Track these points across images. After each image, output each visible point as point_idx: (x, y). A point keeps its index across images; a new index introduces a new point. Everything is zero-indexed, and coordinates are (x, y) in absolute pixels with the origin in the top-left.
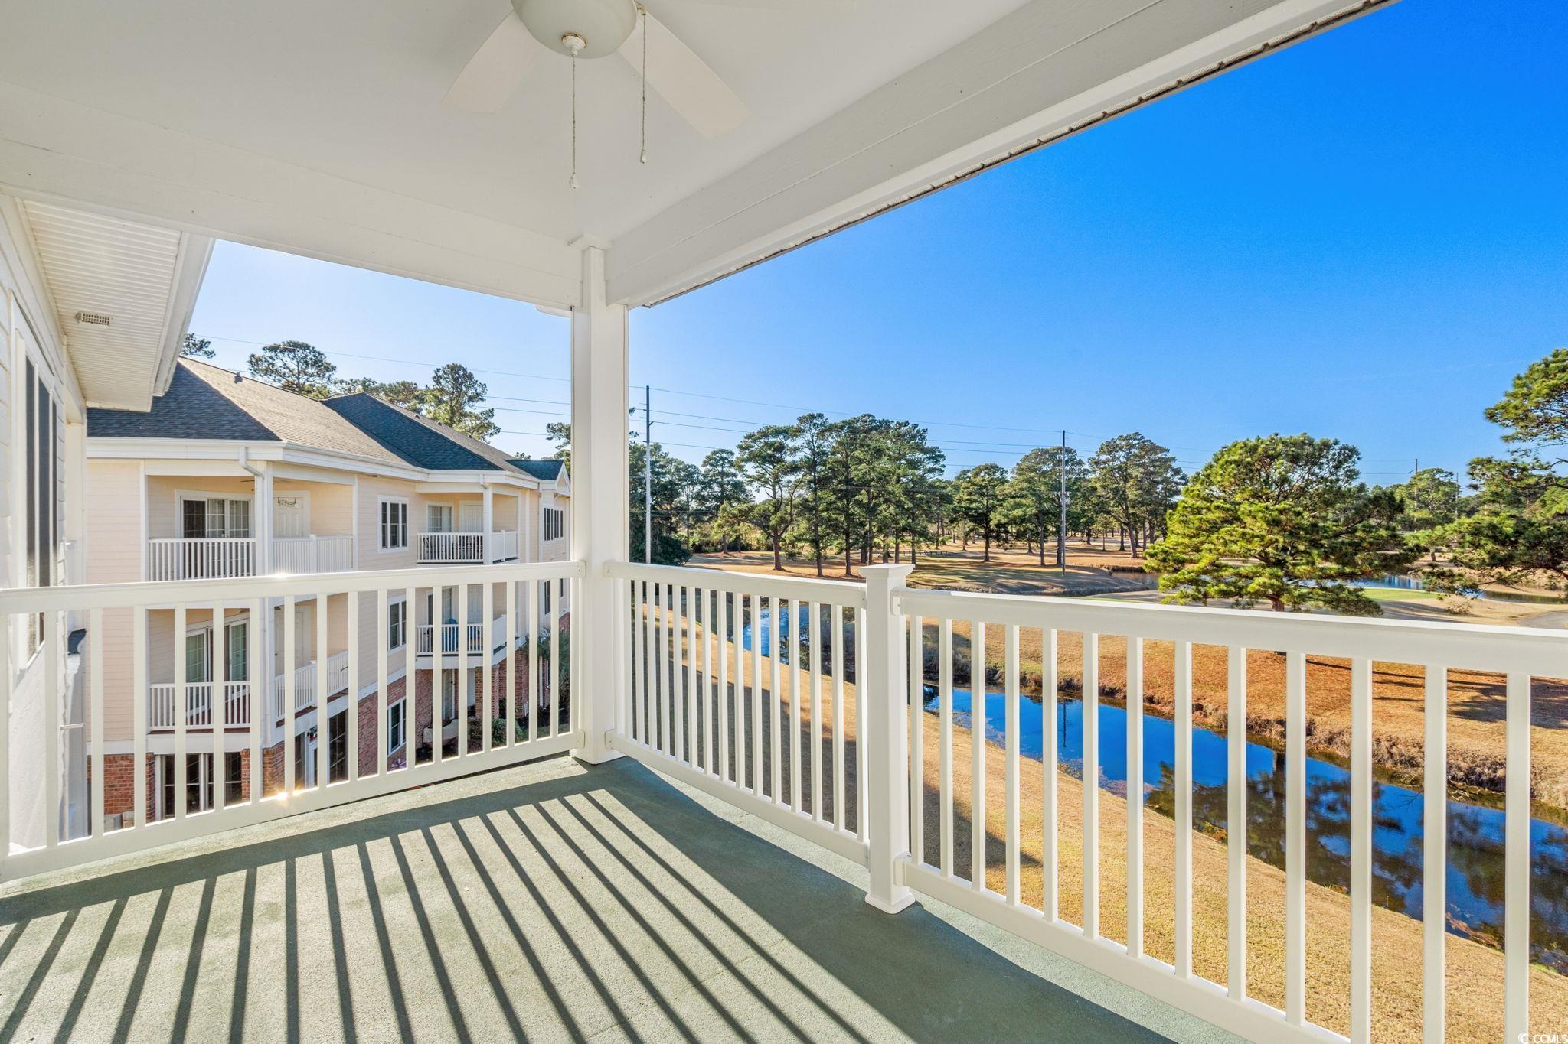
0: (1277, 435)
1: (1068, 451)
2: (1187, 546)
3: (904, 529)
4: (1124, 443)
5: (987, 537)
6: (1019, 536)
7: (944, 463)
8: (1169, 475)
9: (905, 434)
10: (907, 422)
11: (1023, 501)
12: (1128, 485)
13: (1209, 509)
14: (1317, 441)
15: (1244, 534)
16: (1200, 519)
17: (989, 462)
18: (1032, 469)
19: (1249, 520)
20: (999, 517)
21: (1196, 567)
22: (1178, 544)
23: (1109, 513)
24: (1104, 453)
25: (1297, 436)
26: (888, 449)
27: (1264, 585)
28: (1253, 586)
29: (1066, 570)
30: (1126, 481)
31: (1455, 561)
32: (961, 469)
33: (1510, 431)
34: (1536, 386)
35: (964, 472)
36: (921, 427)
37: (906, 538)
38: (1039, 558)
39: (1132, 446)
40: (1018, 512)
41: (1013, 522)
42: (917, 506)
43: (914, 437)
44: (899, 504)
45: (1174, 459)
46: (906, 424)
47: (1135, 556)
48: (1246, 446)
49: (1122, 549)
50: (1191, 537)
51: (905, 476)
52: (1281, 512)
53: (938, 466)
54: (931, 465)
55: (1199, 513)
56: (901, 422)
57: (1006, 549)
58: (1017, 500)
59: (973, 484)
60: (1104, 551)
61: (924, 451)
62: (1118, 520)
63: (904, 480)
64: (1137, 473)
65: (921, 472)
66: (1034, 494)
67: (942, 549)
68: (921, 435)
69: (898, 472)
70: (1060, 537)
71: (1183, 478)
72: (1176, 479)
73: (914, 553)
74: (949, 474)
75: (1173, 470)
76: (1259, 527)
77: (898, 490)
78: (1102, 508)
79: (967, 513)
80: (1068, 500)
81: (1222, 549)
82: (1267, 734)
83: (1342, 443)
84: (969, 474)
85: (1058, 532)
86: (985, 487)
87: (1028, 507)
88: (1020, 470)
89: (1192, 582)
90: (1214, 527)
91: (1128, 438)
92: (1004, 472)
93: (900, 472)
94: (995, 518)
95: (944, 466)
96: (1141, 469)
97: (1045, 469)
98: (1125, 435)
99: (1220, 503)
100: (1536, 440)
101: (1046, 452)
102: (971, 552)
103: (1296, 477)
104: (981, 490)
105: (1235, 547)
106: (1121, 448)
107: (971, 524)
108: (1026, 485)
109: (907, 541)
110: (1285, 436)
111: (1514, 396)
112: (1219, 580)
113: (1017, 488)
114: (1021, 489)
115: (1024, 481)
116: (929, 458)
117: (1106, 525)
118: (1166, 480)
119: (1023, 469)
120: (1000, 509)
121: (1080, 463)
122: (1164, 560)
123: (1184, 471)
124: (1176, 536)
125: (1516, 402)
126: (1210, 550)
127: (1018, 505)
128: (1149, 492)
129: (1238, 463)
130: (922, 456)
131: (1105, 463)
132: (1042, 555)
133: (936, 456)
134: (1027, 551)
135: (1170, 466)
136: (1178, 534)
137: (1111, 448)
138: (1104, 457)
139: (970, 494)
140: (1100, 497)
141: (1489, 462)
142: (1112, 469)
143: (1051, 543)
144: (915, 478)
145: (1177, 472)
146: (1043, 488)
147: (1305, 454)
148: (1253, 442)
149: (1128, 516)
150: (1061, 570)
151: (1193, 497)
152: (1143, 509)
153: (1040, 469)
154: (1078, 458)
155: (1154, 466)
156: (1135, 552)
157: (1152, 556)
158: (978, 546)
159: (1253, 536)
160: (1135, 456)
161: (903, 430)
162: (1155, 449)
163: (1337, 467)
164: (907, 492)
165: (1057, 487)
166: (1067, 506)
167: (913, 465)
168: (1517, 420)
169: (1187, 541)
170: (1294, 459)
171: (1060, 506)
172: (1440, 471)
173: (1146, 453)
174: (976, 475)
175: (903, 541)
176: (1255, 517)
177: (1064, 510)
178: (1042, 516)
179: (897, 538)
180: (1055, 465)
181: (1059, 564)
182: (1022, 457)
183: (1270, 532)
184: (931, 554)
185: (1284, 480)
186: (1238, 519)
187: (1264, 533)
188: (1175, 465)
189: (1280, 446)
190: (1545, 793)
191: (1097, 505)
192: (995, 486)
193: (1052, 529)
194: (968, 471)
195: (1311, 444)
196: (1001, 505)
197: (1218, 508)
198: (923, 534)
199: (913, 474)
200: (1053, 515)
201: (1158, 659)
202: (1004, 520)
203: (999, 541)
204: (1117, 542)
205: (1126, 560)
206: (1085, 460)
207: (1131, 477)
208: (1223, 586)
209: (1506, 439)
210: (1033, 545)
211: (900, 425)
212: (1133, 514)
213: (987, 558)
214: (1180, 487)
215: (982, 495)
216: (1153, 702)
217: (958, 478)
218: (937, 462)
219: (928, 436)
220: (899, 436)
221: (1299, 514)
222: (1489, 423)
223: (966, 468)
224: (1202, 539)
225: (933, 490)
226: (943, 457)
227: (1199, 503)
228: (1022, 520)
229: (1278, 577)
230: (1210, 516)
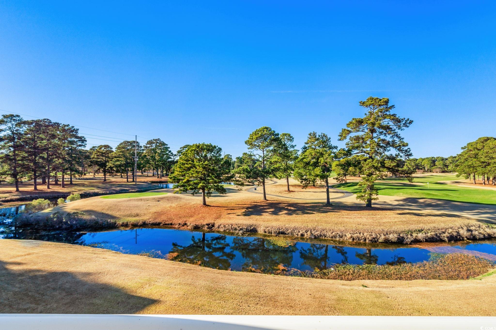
0: (204, 143)
1: (137, 142)
2: (181, 175)
3: (67, 169)
4: (155, 141)
5: (105, 172)
6: (117, 171)
7: (86, 143)
8: (168, 152)
9: (68, 130)
10: (69, 125)
11: (120, 159)
12: (156, 155)
13: (187, 164)
14: (213, 146)
15: (197, 171)
16: (185, 167)
17: (106, 144)
18: (123, 148)
19: (198, 167)
20: (110, 165)
21: (184, 181)
22: (178, 174)
23: (150, 164)
24: (148, 144)
25: (209, 144)
26: (58, 135)
27: (202, 186)
28: (199, 186)
29: (137, 183)
30: (155, 154)
31: (240, 177)
32: (93, 146)
33: (249, 147)
34: (254, 137)
35: (94, 147)
36: (76, 128)
37: (68, 173)
38: (126, 179)
39: (157, 143)
40: (118, 163)
41: (116, 166)
42: (74, 159)
43: (72, 131)
44: (64, 159)
45: (169, 148)
46: (68, 125)
47: (158, 178)
48: (196, 145)
49: (154, 175)
50: (181, 172)
51: (68, 147)
52: (206, 165)
53: (83, 144)
54: (80, 143)
55: (184, 165)
56: (65, 124)
57: (113, 176)
58: (118, 158)
59: (99, 152)
60: (148, 176)
61: (77, 137)
62: (152, 166)
63: (67, 149)
64: (159, 151)
65: (75, 146)
66: (124, 157)
67: (85, 177)
68: (76, 131)
69: (63, 145)
70: (134, 171)
71: (172, 153)
72: (170, 154)
73: (71, 178)
74: (88, 148)
75: (169, 151)
76: (200, 169)
77: (64, 153)
78: (148, 162)
79: (97, 163)
80: (137, 159)
81: (191, 175)
82: (204, 229)
83: (218, 147)
84: (96, 148)
85: (133, 170)
86: (104, 153)
87: (122, 161)
88: (118, 148)
89: (182, 186)
90: (189, 169)
91: (156, 140)
92: (111, 148)
93: (66, 145)
94: (109, 165)
95: (86, 144)
96: (160, 150)
97: (128, 148)
98: (155, 139)
99: (190, 162)
100: (253, 149)
101: (128, 142)
102: (98, 178)
103: (209, 156)
104: (103, 154)
105: (194, 175)
106: (154, 143)
107: (98, 167)
108: (121, 153)
109: (68, 174)
110: (206, 143)
111: (250, 138)
112: (189, 185)
113: (118, 154)
114: (119, 155)
115: (121, 152)
116: (79, 141)
117: (149, 167)
118: (167, 154)
119: (120, 148)
120: (111, 162)
121: (141, 147)
122: (174, 179)
123: (172, 151)
124: (177, 171)
125: (250, 140)
126: (188, 176)
127: (118, 161)
128: (162, 157)
129: (195, 150)
130: (76, 140)
131: (149, 147)
132: (127, 178)
133: (83, 140)
134: (120, 177)
135: (168, 150)
136: (178, 171)
137: (150, 142)
138: (148, 146)
139: (98, 156)
140: (147, 158)
141: (246, 154)
142: (151, 149)
143: (130, 174)
144: (73, 148)
145: (170, 152)
146: (128, 155)
147: (210, 148)
148: (198, 144)
149: (156, 165)
150: (135, 183)
151: (182, 160)
152: (160, 163)
153: (126, 148)
154: (140, 145)
155: (164, 149)
156: (158, 176)
157: (171, 178)
158: (101, 175)
159: (199, 172)
160: (158, 146)
161: (66, 128)
162: (164, 144)
163: (217, 153)
164: (68, 154)
165: (133, 154)
166: (137, 161)
167: (72, 143)
168: (250, 145)
169: (180, 173)
170: (208, 150)
171: (134, 161)
173: (162, 145)
174: (100, 148)
175: (66, 174)
176: (199, 166)
177: (136, 162)
178: (127, 165)
179: (63, 173)
180: (132, 147)
181: (133, 181)
182: (120, 143)
183: (203, 171)
184: (79, 179)
185: (206, 156)
186: (195, 167)
187: (202, 171)
188: (169, 150)
189: (205, 146)
191: (146, 161)
192: (108, 153)
193: (130, 169)
194: (96, 147)
195: (212, 146)
196: (111, 160)
197: (190, 163)
198: (78, 172)
199: (71, 147)
200: (132, 164)
201: (172, 211)
202: (112, 166)
203: (110, 173)
204: (151, 173)
205: (155, 179)
206: (142, 146)
207: (157, 152)
208: (191, 187)
209: (249, 148)
210: (123, 174)
211: (65, 126)
212: (158, 164)
213: (105, 180)
214: (171, 156)
215: (103, 156)
216: (172, 225)
217: (91, 149)
218: (83, 142)
219: (79, 132)
220: (64, 130)
221: (210, 166)
222: (245, 144)
223: (95, 146)
224: (184, 173)
225: (82, 154)
226: (86, 141)
227: (184, 162)
228: (120, 166)
229: (204, 183)
230: (186, 166)
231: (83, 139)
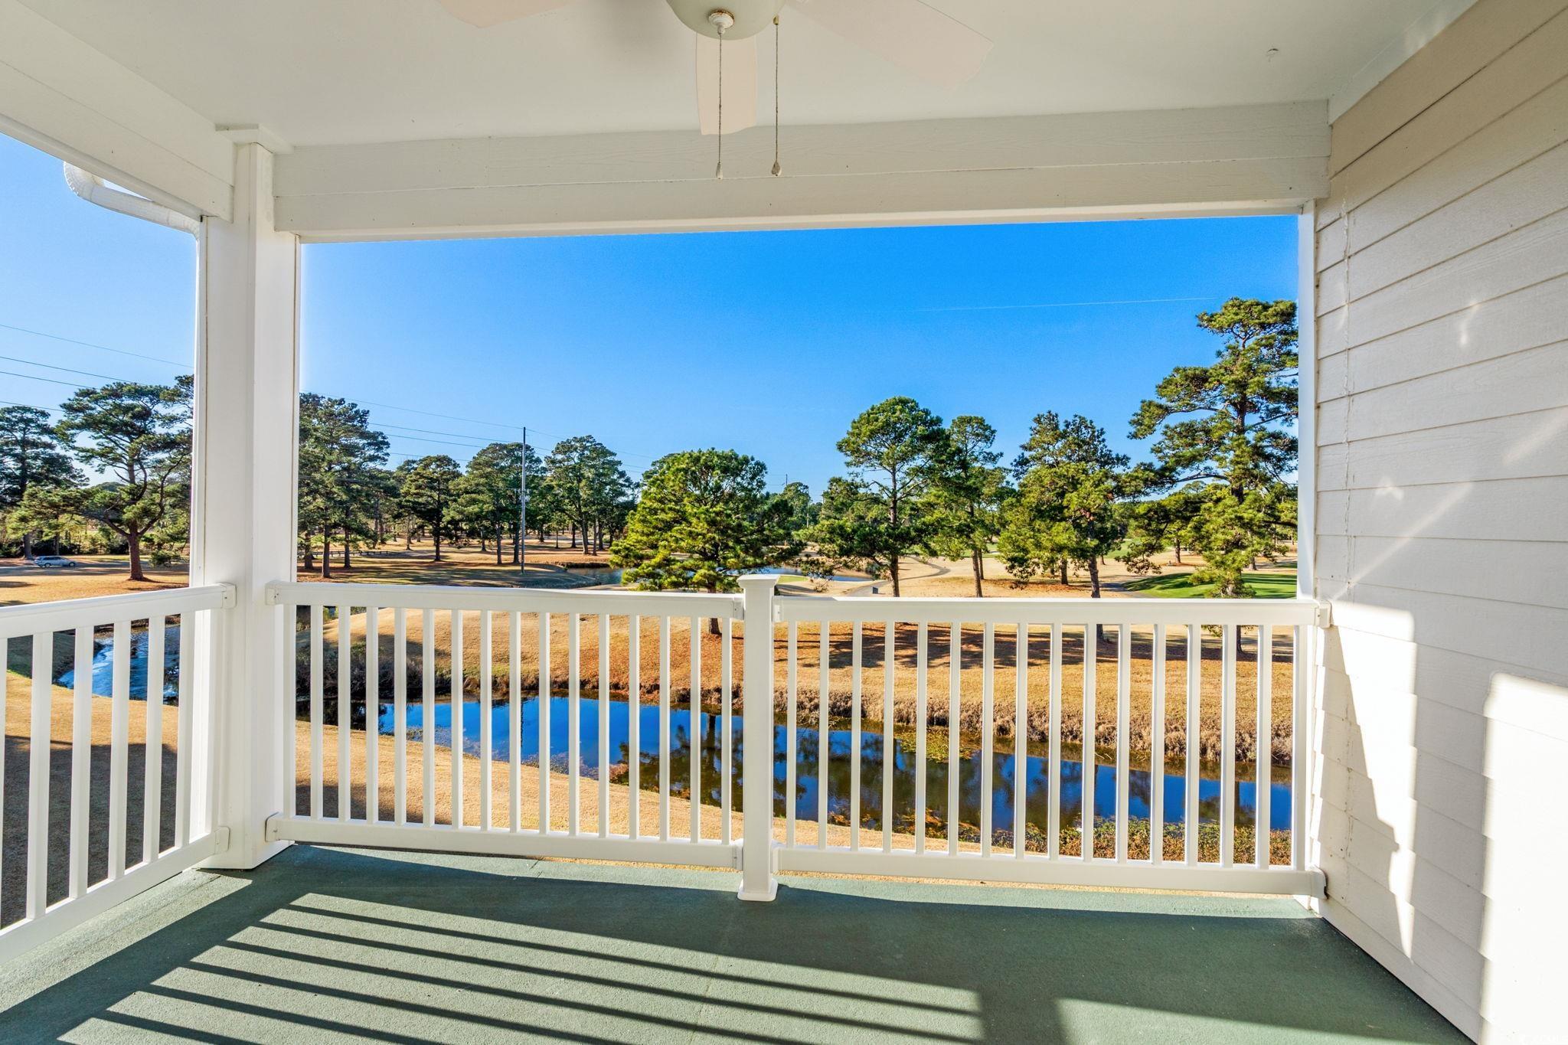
0: (713, 449)
1: (528, 448)
2: (645, 543)
3: (336, 525)
4: (578, 444)
5: (436, 534)
6: (472, 533)
7: (388, 451)
8: (615, 477)
9: (340, 414)
10: (343, 400)
11: (480, 497)
12: (582, 485)
13: (663, 510)
14: (740, 457)
15: (691, 532)
16: (656, 519)
17: (442, 454)
18: (488, 464)
19: (694, 521)
20: (452, 513)
21: (653, 562)
22: (638, 542)
23: (563, 511)
24: (560, 453)
25: (727, 451)
26: (316, 430)
27: (704, 576)
28: (697, 577)
29: (525, 568)
30: (579, 481)
31: (820, 553)
32: (405, 459)
33: (849, 459)
34: (863, 429)
35: (408, 462)
36: (361, 408)
37: (338, 536)
38: (496, 557)
39: (586, 448)
40: (473, 509)
41: (469, 519)
42: (354, 499)
43: (351, 419)
44: (328, 496)
45: (620, 463)
46: (341, 402)
47: (587, 553)
48: (691, 456)
49: (574, 546)
50: (648, 535)
51: (340, 463)
52: (718, 514)
53: (380, 454)
54: (372, 452)
55: (656, 514)
56: (334, 399)
57: (459, 547)
58: (474, 495)
59: (422, 476)
60: (557, 548)
61: (363, 435)
62: (571, 518)
63: (338, 468)
64: (589, 473)
65: (358, 460)
66: (491, 491)
67: (384, 548)
68: (360, 416)
69: (327, 457)
70: (517, 534)
71: (627, 480)
72: (621, 481)
73: (347, 552)
74: (392, 465)
75: (619, 473)
76: (700, 527)
77: (329, 479)
78: (557, 506)
79: (417, 509)
80: (528, 498)
81: (674, 545)
82: (708, 702)
83: (756, 460)
84: (415, 466)
85: (515, 530)
86: (437, 480)
87: (485, 503)
88: (475, 464)
89: (650, 575)
90: (668, 526)
91: (581, 440)
92: (456, 465)
93: (333, 457)
94: (448, 514)
95: (388, 454)
96: (592, 470)
97: (503, 464)
98: (579, 437)
99: (672, 505)
100: (862, 467)
101: (505, 447)
102: (417, 552)
103: (727, 485)
104: (432, 483)
105: (683, 544)
106: (576, 449)
107: (420, 521)
108: (482, 480)
109: (340, 540)
110: (719, 450)
111: (852, 434)
112: (670, 575)
113: (473, 482)
114: (477, 485)
115: (481, 476)
116: (369, 444)
117: (560, 523)
118: (613, 482)
119: (480, 464)
120: (454, 505)
121: (538, 461)
122: (626, 556)
123: (628, 474)
124: (634, 533)
125: (853, 439)
126: (665, 547)
127: (474, 501)
128: (599, 491)
129: (686, 471)
130: (361, 442)
131: (560, 462)
132: (499, 553)
133: (379, 442)
134: (480, 550)
135: (617, 470)
136: (637, 532)
137: (565, 448)
138: (559, 457)
139: (419, 487)
140: (556, 495)
141: (840, 480)
142: (567, 469)
143: (507, 541)
144: (353, 467)
145: (622, 474)
146: (501, 485)
147: (732, 465)
148: (696, 453)
149: (581, 514)
150: (519, 568)
151: (650, 499)
152: (594, 508)
153: (497, 465)
154: (536, 456)
155: (603, 468)
156: (586, 549)
157: (616, 552)
158: (427, 545)
159: (698, 534)
160: (588, 457)
161: (337, 409)
162: (605, 452)
163: (752, 479)
164: (341, 483)
165: (516, 483)
166: (527, 503)
167: (349, 450)
168: (853, 453)
169: (645, 538)
170: (725, 470)
171: (519, 503)
172: (801, 485)
173: (598, 456)
174: (426, 466)
175: (335, 540)
176: (698, 518)
177: (524, 507)
178: (498, 514)
179: (327, 536)
180: (512, 461)
181: (516, 562)
182: (479, 450)
183: (709, 531)
184: (368, 555)
185: (718, 487)
186: (685, 519)
187: (705, 532)
188: (620, 468)
189: (716, 459)
190: (872, 713)
191: (553, 503)
192: (447, 480)
193: (506, 526)
194: (414, 462)
195: (736, 459)
196: (455, 501)
197: (670, 509)
198: (362, 531)
199: (349, 462)
200: (511, 511)
201: (620, 648)
202: (458, 517)
203: (451, 539)
204: (567, 539)
205: (579, 557)
206: (542, 459)
207: (584, 478)
208: (674, 578)
209: (848, 464)
210: (487, 542)
211: (334, 402)
212: (585, 512)
213: (438, 558)
214: (624, 489)
215: (432, 488)
216: (619, 688)
217: (401, 469)
218: (379, 449)
219: (370, 419)
220: (331, 415)
221: (729, 516)
222: (838, 452)
223: (411, 458)
224: (656, 537)
225: (375, 481)
226: (387, 444)
227: (656, 505)
228: (479, 517)
229: (713, 569)
230: (662, 516)
231: (380, 439)
